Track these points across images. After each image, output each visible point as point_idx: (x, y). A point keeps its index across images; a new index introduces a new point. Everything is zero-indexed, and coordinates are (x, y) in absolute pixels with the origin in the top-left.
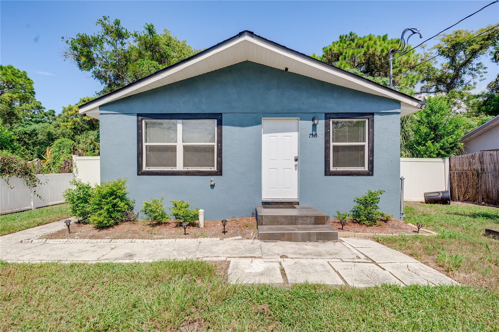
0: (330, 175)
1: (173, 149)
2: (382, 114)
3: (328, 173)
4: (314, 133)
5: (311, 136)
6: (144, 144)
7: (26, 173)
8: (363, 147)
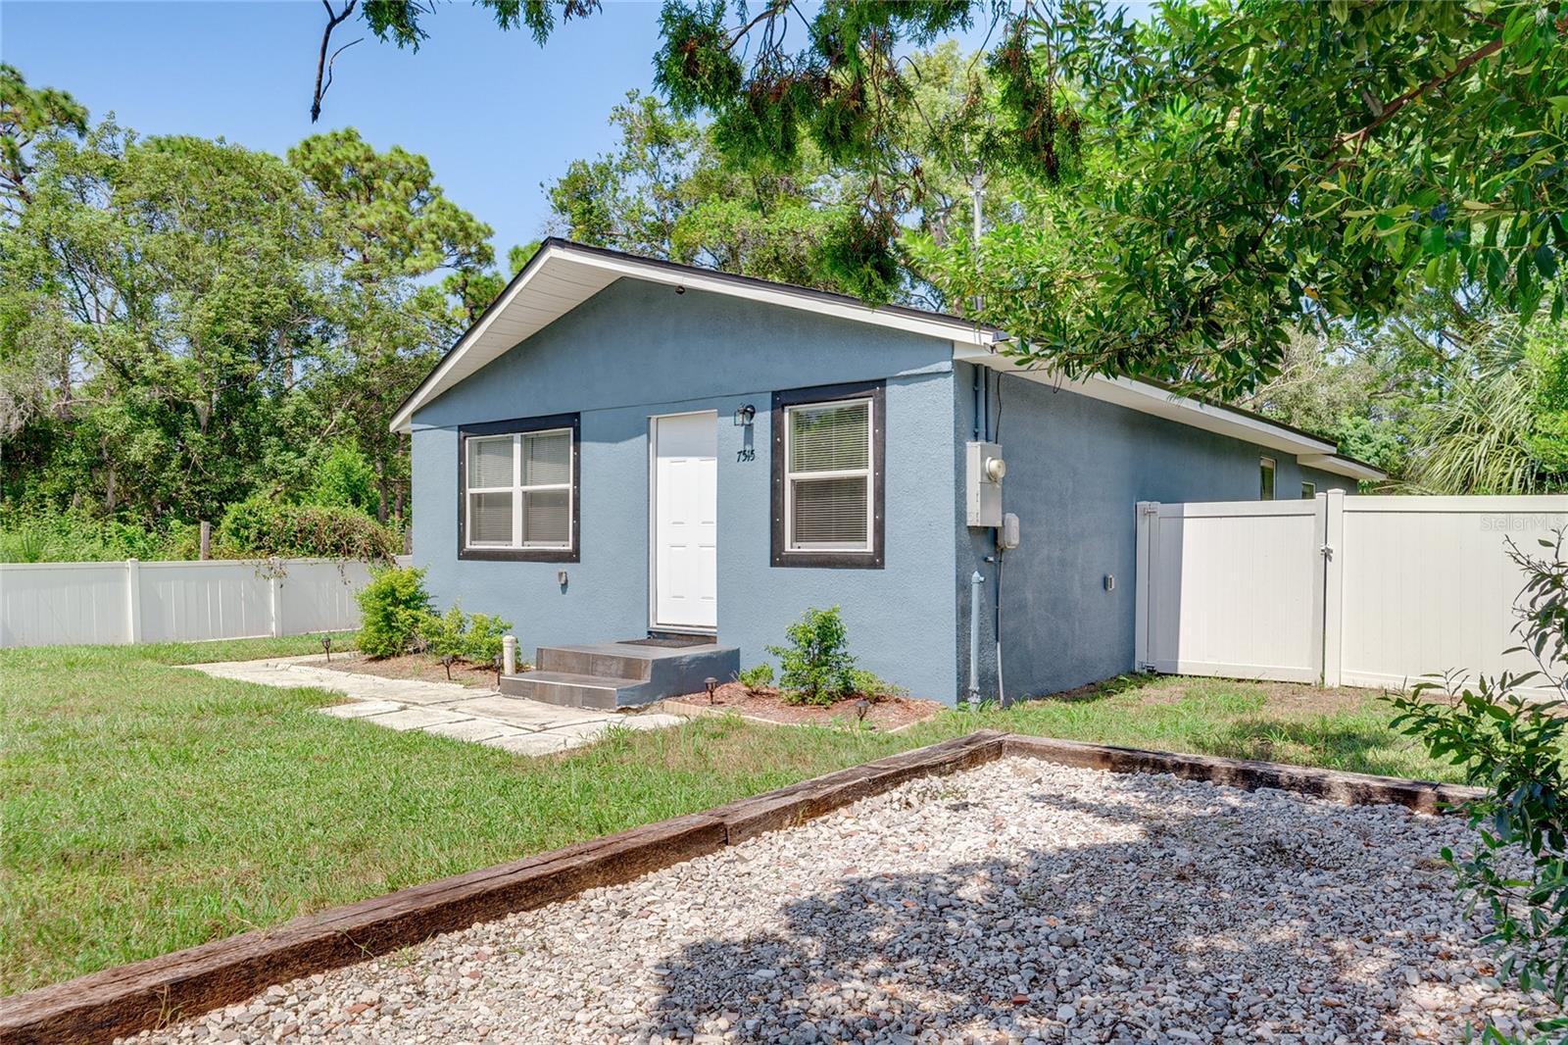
0: (782, 564)
1: (506, 500)
2: (908, 381)
3: (778, 558)
4: (748, 448)
5: (742, 457)
6: (469, 491)
7: (378, 554)
8: (862, 480)
